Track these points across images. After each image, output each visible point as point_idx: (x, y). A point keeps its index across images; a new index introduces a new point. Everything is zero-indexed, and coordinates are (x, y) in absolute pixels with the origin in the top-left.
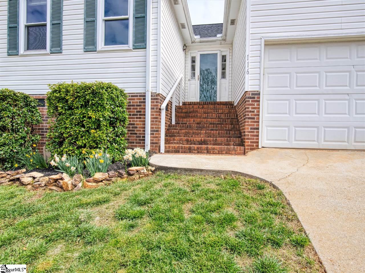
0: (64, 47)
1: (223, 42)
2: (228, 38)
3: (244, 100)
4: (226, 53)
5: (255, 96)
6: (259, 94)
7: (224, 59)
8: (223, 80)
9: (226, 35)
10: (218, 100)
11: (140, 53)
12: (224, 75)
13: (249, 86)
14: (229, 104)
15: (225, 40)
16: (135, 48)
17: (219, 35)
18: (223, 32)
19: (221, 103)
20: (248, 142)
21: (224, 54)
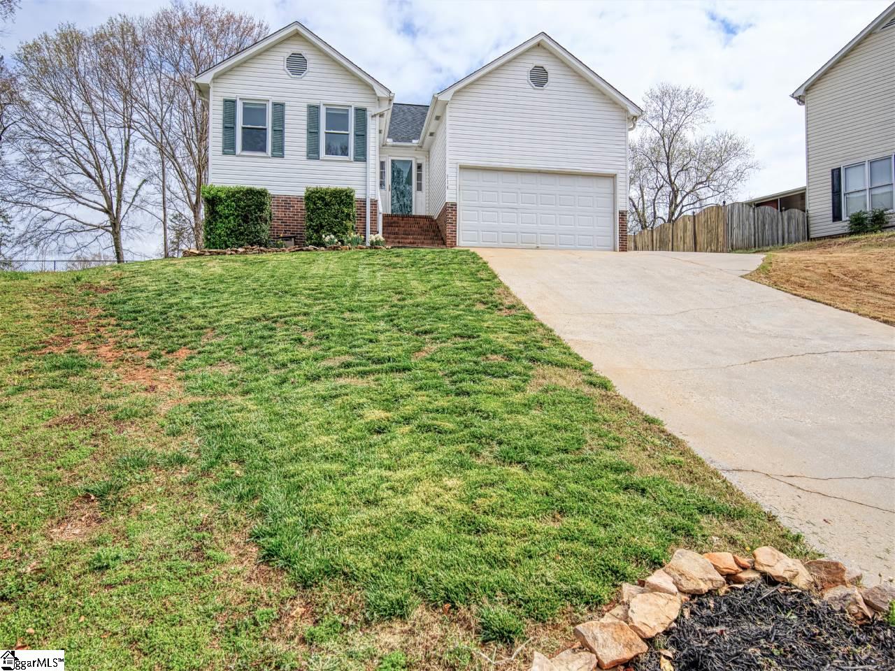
0: (286, 152)
1: (419, 149)
2: (425, 146)
3: (445, 210)
4: (422, 160)
5: (454, 206)
6: (456, 205)
7: (419, 167)
8: (419, 192)
9: (423, 142)
10: (414, 214)
11: (361, 164)
12: (419, 188)
13: (450, 198)
14: (428, 218)
15: (421, 147)
16: (356, 160)
17: (414, 141)
18: (421, 138)
19: (420, 217)
20: (449, 242)
21: (419, 162)
